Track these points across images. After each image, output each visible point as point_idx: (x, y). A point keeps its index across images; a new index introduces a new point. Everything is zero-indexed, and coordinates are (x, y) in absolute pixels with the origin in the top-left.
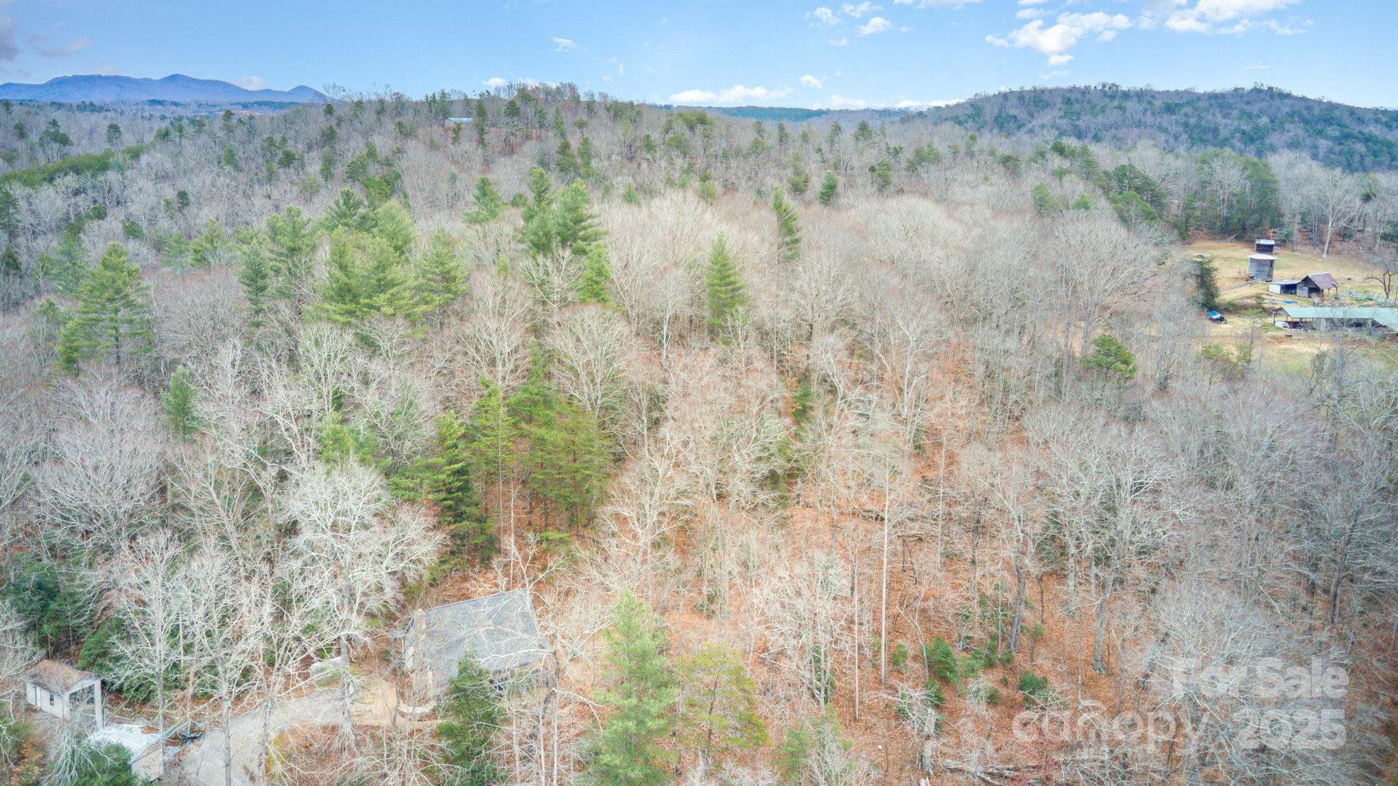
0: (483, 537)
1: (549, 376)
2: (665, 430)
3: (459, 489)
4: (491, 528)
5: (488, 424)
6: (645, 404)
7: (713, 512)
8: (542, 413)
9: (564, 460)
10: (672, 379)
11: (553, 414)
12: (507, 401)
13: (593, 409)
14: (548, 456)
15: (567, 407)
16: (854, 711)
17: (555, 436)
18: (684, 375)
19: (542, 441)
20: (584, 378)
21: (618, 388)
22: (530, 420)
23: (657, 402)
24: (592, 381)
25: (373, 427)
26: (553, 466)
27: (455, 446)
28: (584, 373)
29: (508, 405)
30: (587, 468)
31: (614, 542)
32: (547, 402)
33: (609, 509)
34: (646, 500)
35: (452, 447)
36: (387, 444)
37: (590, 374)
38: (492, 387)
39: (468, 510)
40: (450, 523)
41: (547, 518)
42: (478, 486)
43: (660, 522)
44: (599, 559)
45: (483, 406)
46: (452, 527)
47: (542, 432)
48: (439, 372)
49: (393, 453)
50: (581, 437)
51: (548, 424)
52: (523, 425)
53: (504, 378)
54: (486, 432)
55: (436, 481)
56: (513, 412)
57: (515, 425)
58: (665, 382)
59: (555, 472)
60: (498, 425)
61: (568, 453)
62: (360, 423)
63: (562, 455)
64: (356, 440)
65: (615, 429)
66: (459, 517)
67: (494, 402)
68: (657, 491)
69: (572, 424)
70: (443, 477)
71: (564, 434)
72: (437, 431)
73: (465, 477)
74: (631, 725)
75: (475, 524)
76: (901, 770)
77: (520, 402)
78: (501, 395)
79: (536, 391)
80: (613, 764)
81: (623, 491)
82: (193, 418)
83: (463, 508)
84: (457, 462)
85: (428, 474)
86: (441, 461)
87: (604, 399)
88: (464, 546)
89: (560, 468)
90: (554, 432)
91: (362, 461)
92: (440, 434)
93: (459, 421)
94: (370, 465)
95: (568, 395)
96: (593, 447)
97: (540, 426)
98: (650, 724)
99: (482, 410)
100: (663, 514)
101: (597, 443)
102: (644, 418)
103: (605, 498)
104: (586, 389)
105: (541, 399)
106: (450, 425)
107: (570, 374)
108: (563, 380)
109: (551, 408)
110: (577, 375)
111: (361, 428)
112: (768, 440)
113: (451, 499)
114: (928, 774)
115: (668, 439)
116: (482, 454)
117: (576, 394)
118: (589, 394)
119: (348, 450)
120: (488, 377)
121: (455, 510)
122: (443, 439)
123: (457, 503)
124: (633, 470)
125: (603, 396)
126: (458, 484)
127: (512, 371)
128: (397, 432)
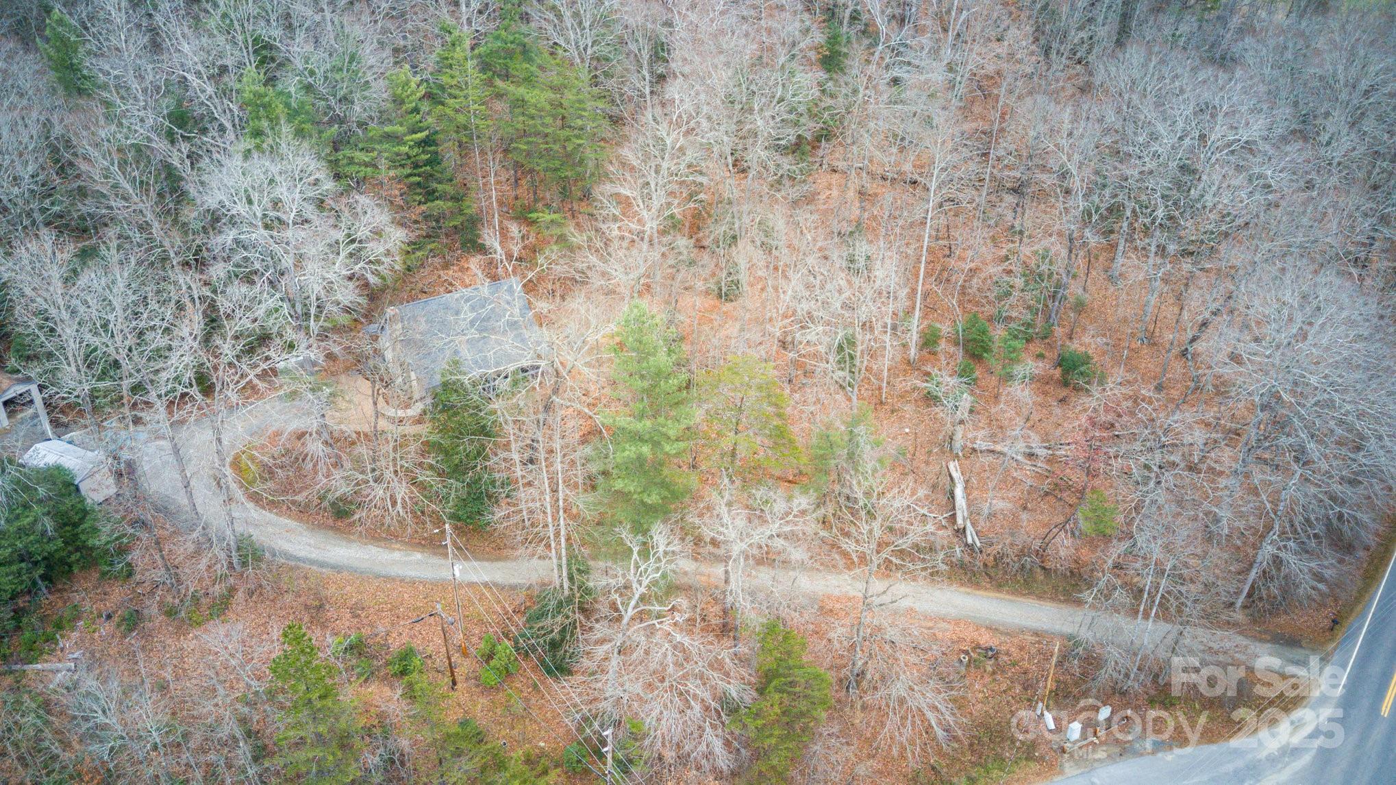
0: (461, 219)
1: (526, 18)
2: (673, 90)
3: (428, 162)
4: (471, 208)
5: (454, 82)
6: (645, 55)
7: (730, 187)
8: (519, 67)
9: (551, 126)
10: (677, 20)
11: (534, 69)
12: (476, 51)
13: (583, 61)
14: (531, 122)
15: (549, 58)
16: (881, 394)
17: (537, 97)
18: (693, 17)
19: (520, 103)
20: (568, 21)
21: (612, 33)
22: (506, 76)
23: (660, 52)
24: (580, 23)
25: (308, 88)
26: (537, 134)
27: (416, 110)
28: (568, 14)
29: (480, 56)
30: (578, 137)
31: (615, 226)
32: (525, 51)
33: (608, 188)
34: (651, 178)
35: (412, 112)
36: (329, 107)
37: (576, 15)
38: (456, 33)
39: (440, 187)
40: (420, 203)
41: (535, 193)
42: (450, 155)
43: (669, 204)
44: (599, 244)
45: (447, 59)
46: (424, 207)
47: (522, 91)
48: (388, 14)
49: (341, 121)
50: (569, 96)
51: (528, 81)
52: (498, 82)
53: (469, 21)
54: (453, 91)
55: (398, 154)
56: (485, 66)
57: (489, 83)
58: (668, 24)
59: (540, 141)
60: (466, 83)
61: (554, 117)
62: (291, 84)
63: (548, 120)
64: (287, 105)
65: (611, 83)
66: (430, 195)
67: (458, 54)
68: (665, 165)
69: (557, 80)
70: (405, 149)
71: (550, 95)
72: (390, 91)
73: (433, 148)
74: (646, 449)
75: (450, 204)
76: (930, 453)
77: (491, 53)
78: (467, 43)
79: (511, 38)
80: (626, 490)
81: (623, 164)
82: (85, 77)
83: (435, 185)
84: (421, 130)
85: (386, 146)
86: (399, 129)
87: (595, 48)
88: (440, 228)
89: (546, 135)
90: (536, 92)
91: (300, 133)
92: (394, 95)
93: (418, 78)
94: (311, 136)
95: (551, 43)
96: (585, 110)
97: (518, 84)
98: (667, 448)
99: (445, 64)
100: (672, 194)
101: (589, 105)
102: (645, 72)
103: (602, 176)
104: (572, 37)
105: (519, 49)
106: (407, 83)
107: (551, 16)
108: (544, 24)
109: (530, 60)
110: (559, 16)
111: (293, 90)
112: (796, 99)
113: (419, 175)
114: (957, 456)
115: (677, 102)
116: (451, 120)
117: (561, 42)
118: (576, 43)
119: (278, 118)
120: (450, 21)
121: (425, 188)
122: (398, 101)
123: (426, 179)
124: (636, 141)
125: (594, 42)
126: (425, 157)
127: (480, 12)
128: (340, 94)
